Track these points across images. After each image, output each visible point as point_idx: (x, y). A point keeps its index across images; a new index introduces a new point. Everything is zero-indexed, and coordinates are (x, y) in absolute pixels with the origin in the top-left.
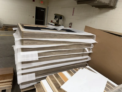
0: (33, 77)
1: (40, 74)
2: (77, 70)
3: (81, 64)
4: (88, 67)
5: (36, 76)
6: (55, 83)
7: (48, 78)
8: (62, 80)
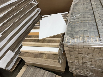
0: (11, 54)
1: (14, 47)
2: (39, 23)
3: (37, 18)
4: (43, 16)
5: (13, 51)
6: (33, 41)
7: (24, 44)
8: (36, 36)
